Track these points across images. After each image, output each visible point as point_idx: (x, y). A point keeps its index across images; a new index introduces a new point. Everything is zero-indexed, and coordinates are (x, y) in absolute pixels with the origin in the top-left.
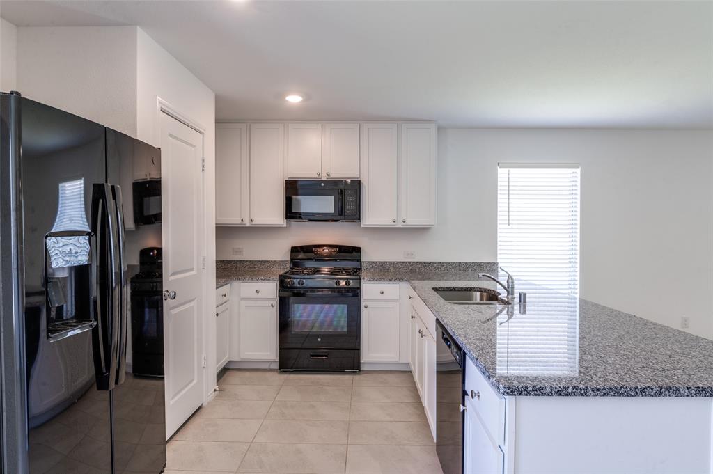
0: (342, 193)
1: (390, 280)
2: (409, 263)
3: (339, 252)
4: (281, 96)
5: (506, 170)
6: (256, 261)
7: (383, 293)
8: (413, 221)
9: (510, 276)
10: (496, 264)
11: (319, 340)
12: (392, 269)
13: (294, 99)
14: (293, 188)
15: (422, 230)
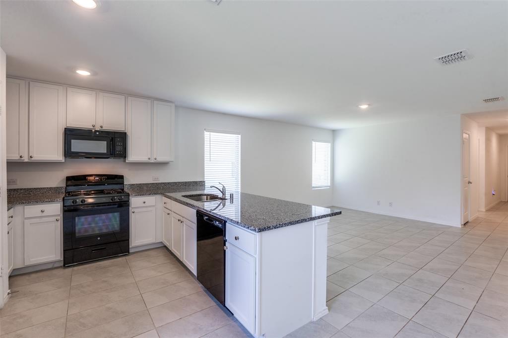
0: (112, 140)
1: (150, 194)
2: (156, 183)
3: (107, 179)
4: (73, 69)
5: (209, 133)
6: (31, 189)
7: (145, 203)
8: (160, 159)
9: (224, 187)
10: (204, 182)
11: (99, 238)
12: (145, 188)
13: (83, 73)
14: (71, 134)
15: (164, 164)
